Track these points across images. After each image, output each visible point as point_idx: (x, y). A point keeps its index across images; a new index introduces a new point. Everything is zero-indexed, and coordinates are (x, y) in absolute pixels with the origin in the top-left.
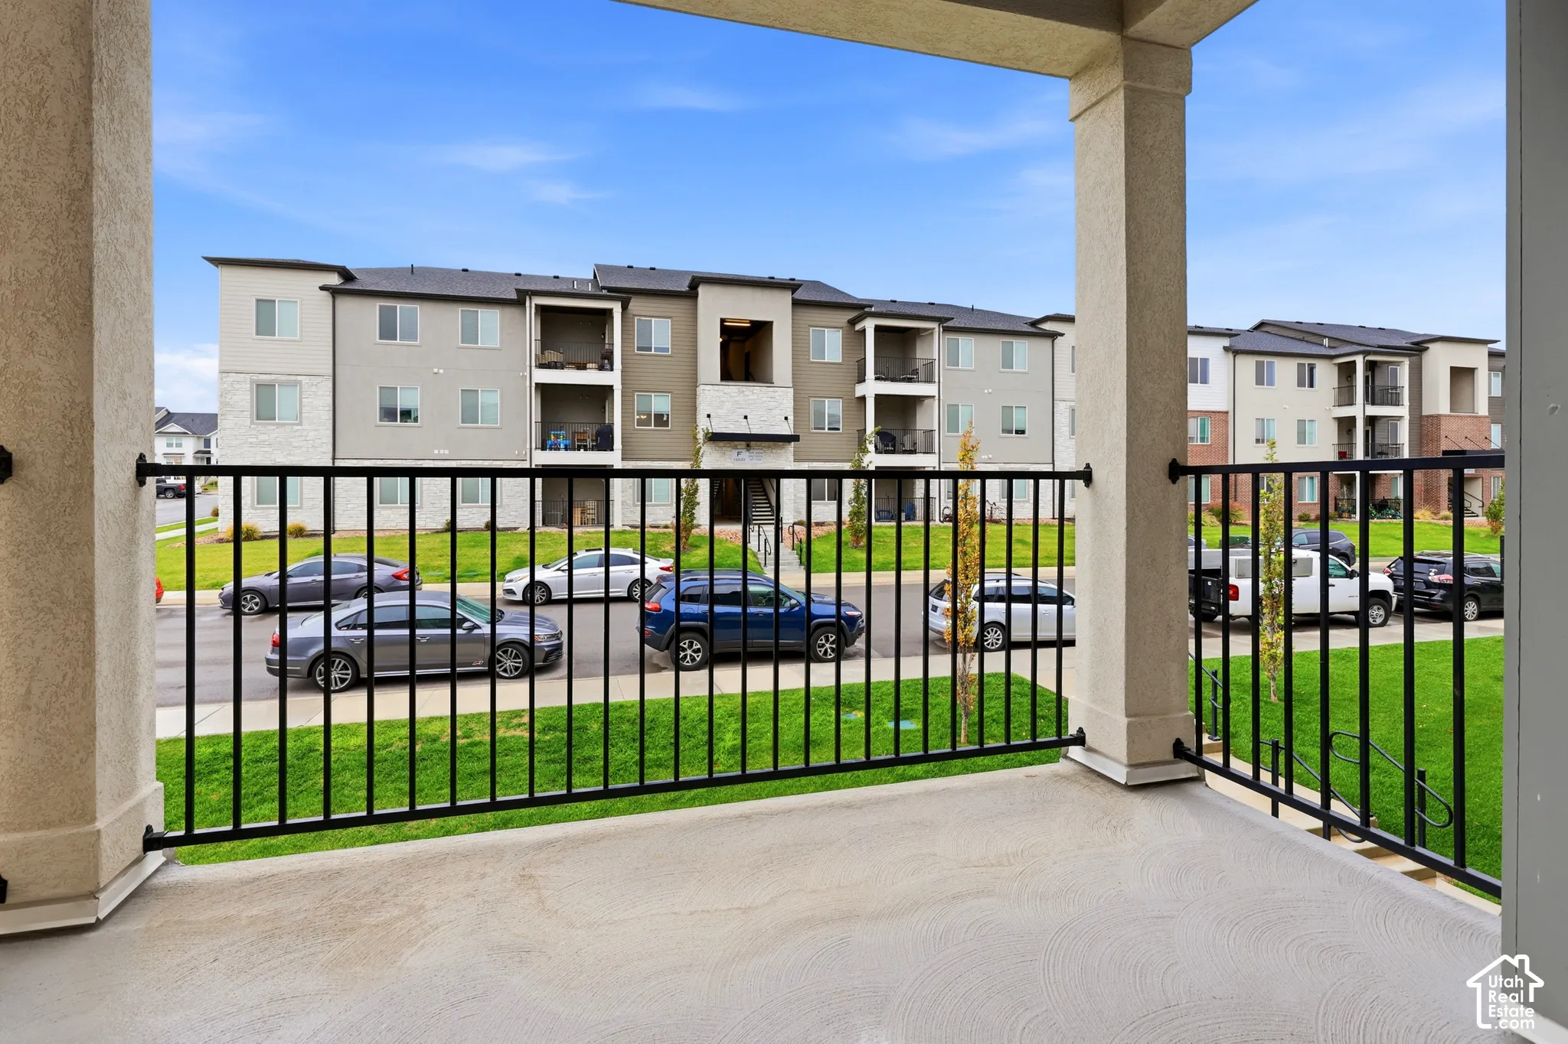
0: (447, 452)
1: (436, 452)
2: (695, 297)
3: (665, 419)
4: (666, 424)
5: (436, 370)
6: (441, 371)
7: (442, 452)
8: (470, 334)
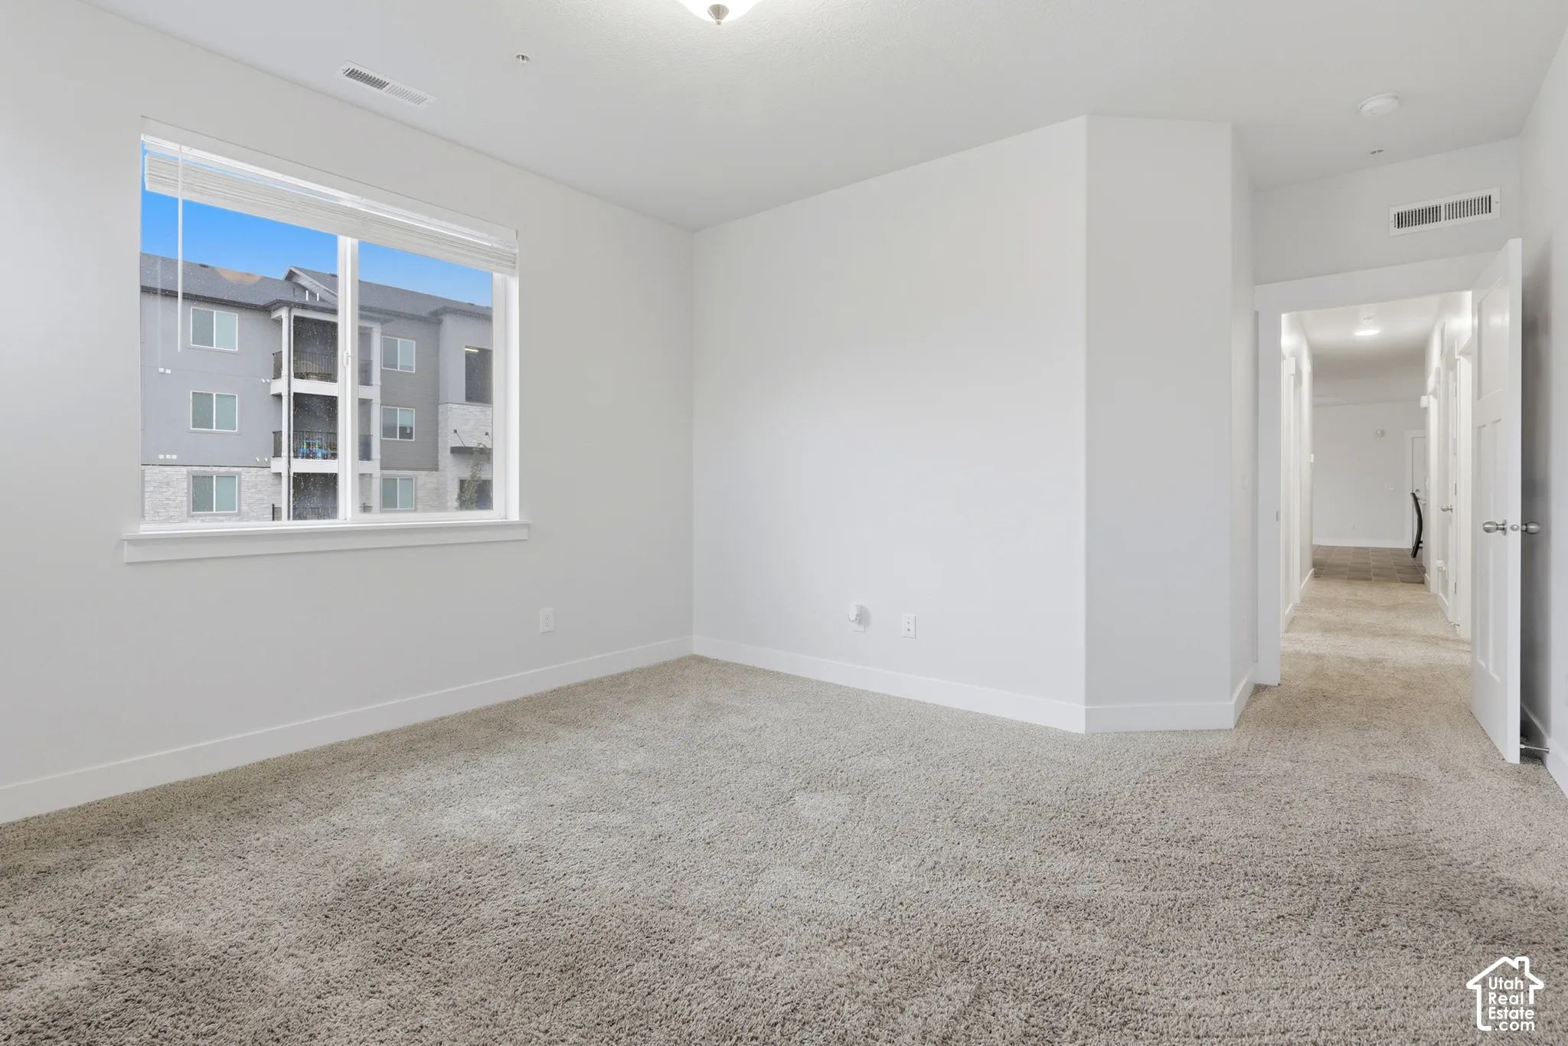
0: (174, 457)
1: (161, 457)
2: (439, 322)
3: (408, 432)
4: (410, 436)
5: (161, 370)
6: (168, 371)
7: (168, 456)
8: (203, 335)
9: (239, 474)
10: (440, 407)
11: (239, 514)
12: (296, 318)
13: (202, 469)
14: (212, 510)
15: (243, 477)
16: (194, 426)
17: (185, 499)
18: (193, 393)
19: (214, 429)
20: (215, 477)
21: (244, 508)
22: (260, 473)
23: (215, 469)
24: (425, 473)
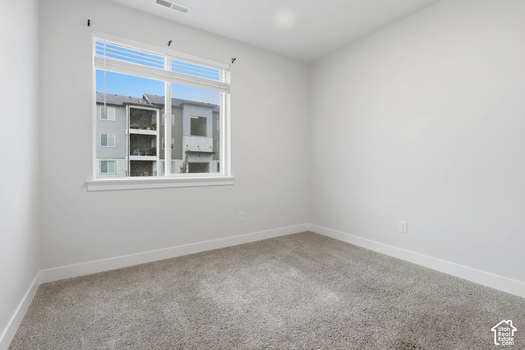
2: (182, 108)
3: (172, 146)
4: (173, 148)
8: (104, 116)
9: (116, 161)
10: (183, 137)
11: (116, 174)
12: (131, 108)
13: (104, 159)
14: (107, 172)
15: (117, 162)
16: (101, 145)
17: (99, 169)
18: (101, 135)
19: (108, 146)
20: (108, 162)
21: (117, 172)
22: (122, 160)
23: (108, 159)
24: (177, 160)
